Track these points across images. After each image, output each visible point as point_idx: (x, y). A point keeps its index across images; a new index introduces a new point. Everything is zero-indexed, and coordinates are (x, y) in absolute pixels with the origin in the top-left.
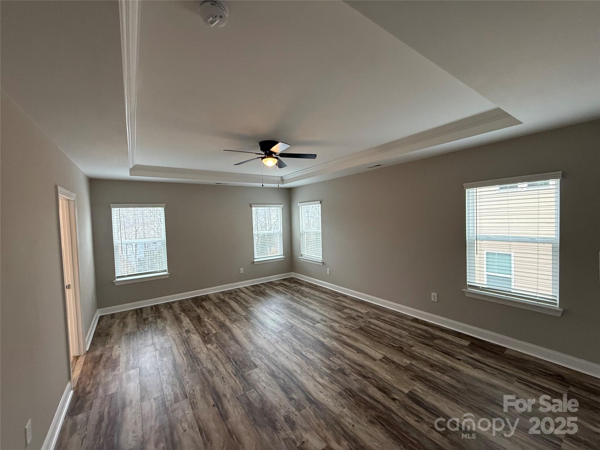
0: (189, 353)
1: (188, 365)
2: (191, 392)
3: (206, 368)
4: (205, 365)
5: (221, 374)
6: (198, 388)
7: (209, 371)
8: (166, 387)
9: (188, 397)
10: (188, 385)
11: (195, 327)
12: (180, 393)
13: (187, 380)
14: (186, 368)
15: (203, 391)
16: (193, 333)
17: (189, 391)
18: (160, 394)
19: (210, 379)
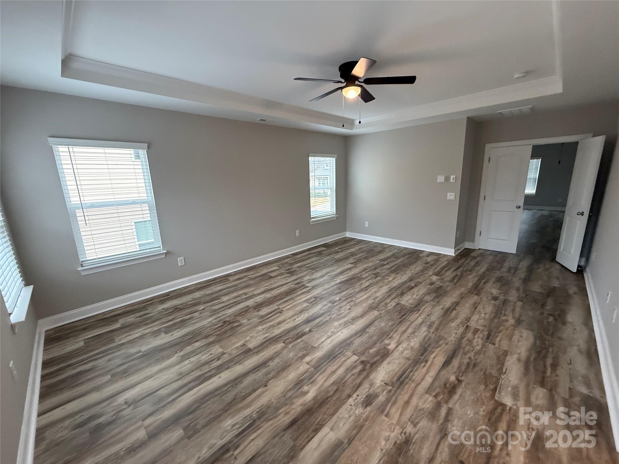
0: (420, 359)
1: (437, 347)
2: (461, 326)
3: (429, 330)
4: (426, 333)
5: (426, 318)
6: (453, 325)
7: (430, 326)
8: (478, 345)
9: (466, 325)
10: (458, 332)
11: (349, 396)
12: (469, 332)
13: (454, 335)
14: (443, 345)
15: (453, 320)
16: (371, 385)
17: (462, 328)
18: (487, 344)
19: (437, 323)
